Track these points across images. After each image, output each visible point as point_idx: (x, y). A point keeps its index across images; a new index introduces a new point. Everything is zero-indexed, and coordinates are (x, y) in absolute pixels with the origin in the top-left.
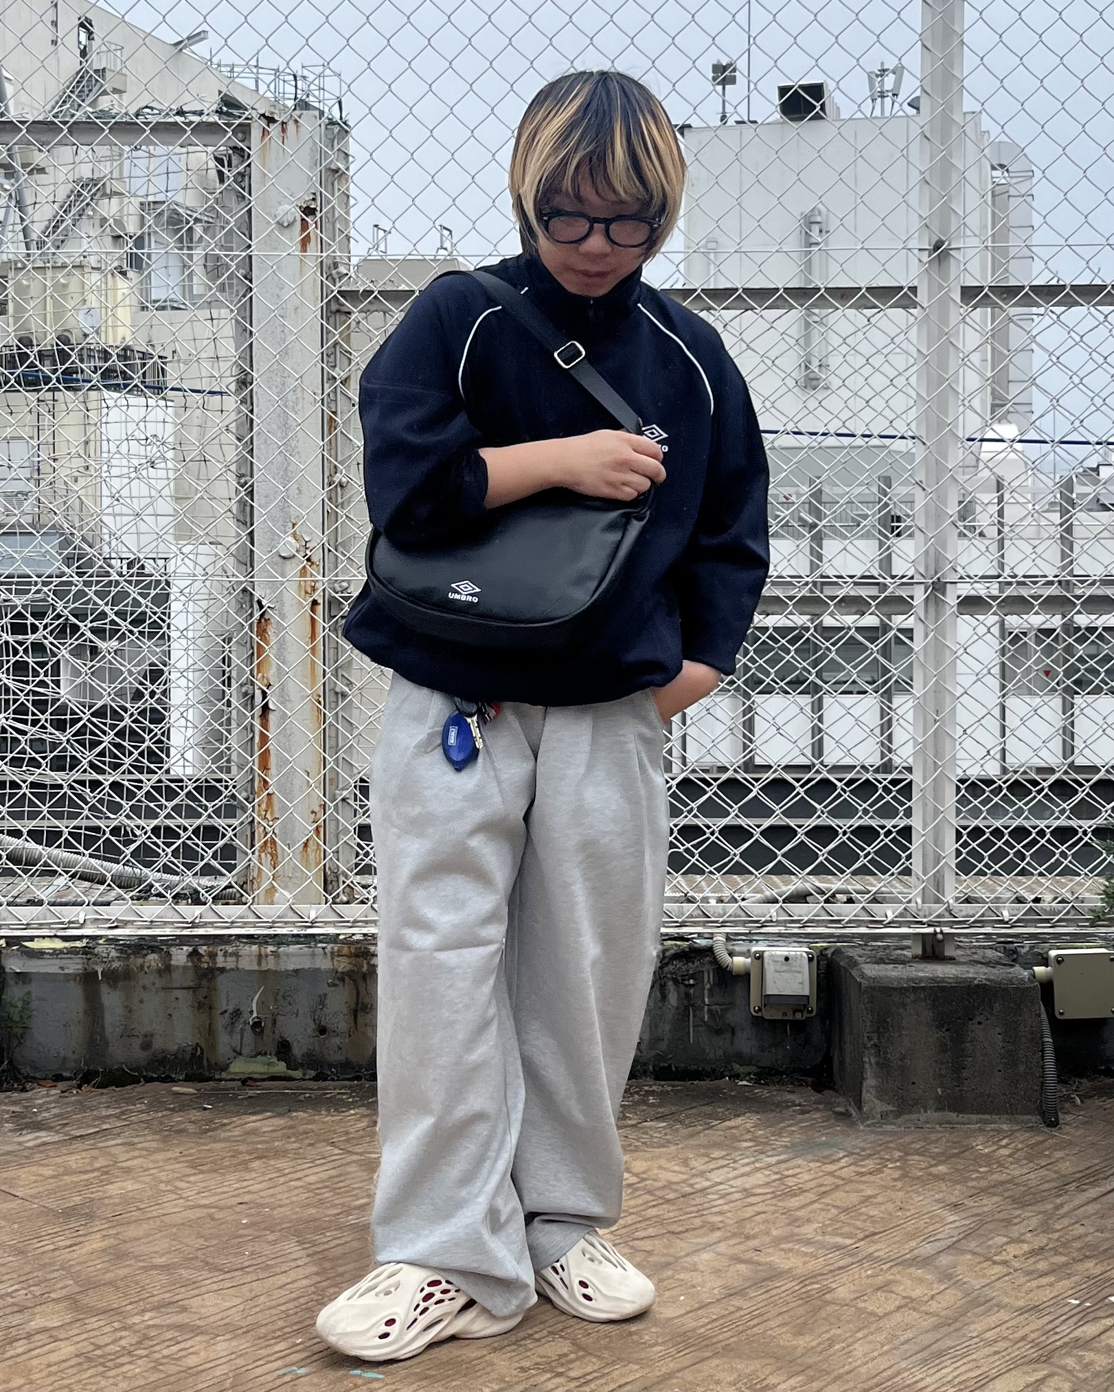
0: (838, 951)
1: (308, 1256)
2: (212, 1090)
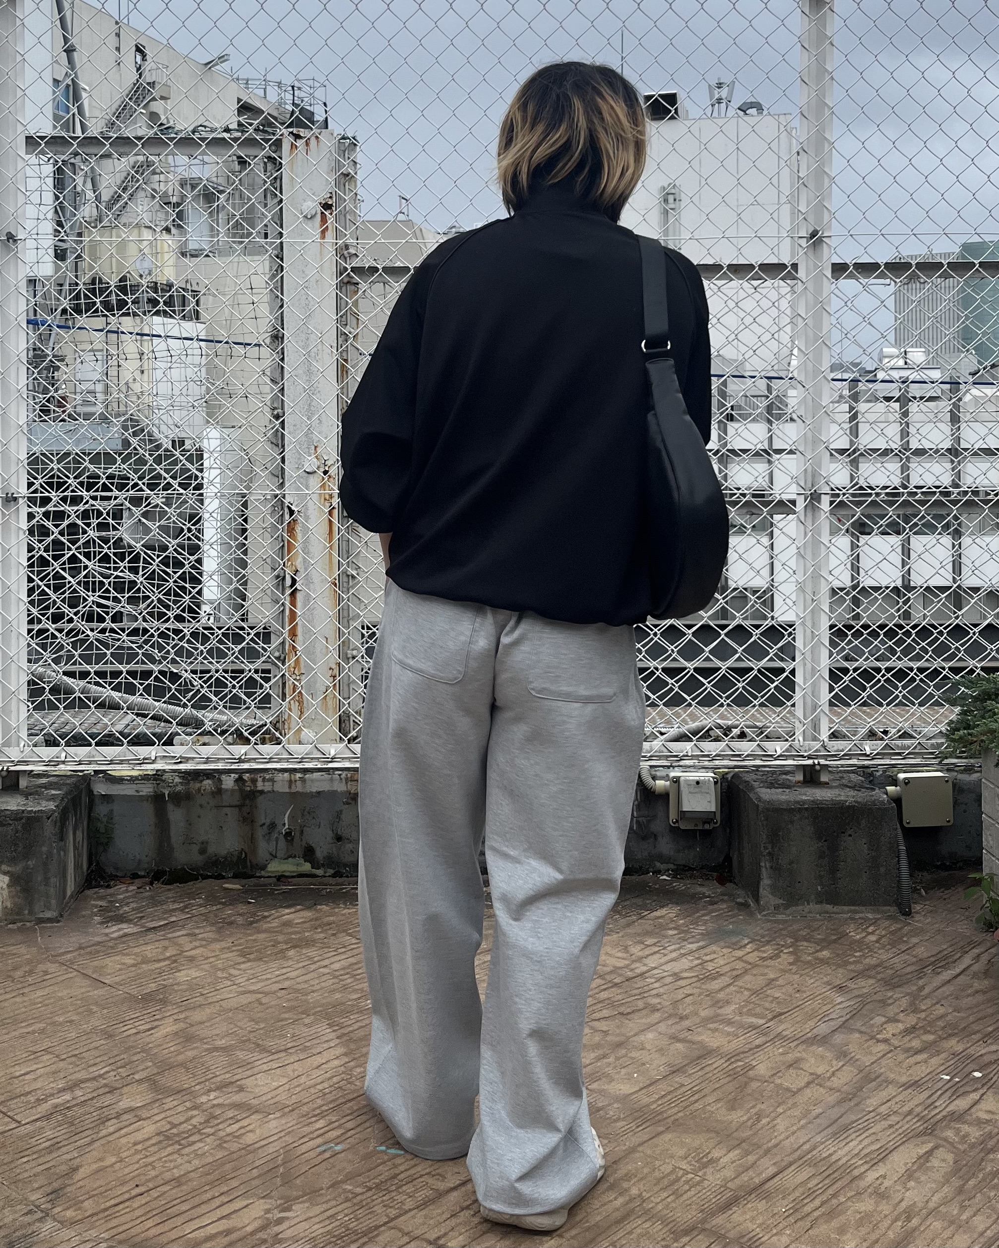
0: (736, 775)
1: (337, 1038)
2: (255, 886)
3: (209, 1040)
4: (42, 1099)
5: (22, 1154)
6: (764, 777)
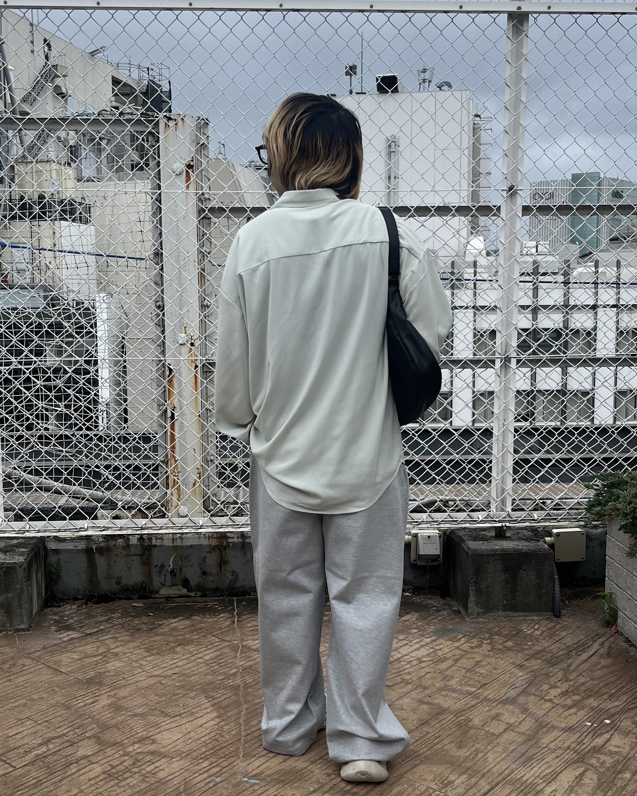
1: (212, 706)
2: (152, 604)
3: (131, 709)
4: (28, 751)
5: (18, 789)
6: (470, 533)
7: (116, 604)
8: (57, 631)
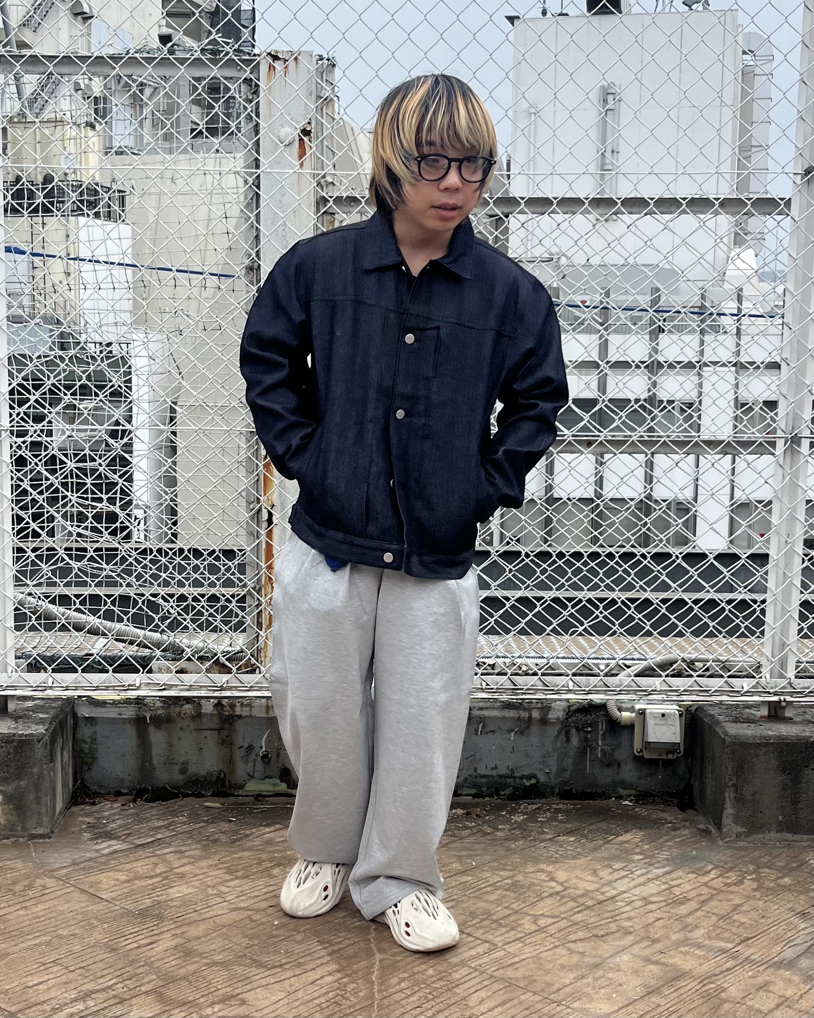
0: (700, 709)
1: (328, 955)
2: (234, 804)
3: (207, 955)
4: (58, 1008)
6: (729, 710)
7: (181, 802)
8: (92, 839)
